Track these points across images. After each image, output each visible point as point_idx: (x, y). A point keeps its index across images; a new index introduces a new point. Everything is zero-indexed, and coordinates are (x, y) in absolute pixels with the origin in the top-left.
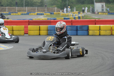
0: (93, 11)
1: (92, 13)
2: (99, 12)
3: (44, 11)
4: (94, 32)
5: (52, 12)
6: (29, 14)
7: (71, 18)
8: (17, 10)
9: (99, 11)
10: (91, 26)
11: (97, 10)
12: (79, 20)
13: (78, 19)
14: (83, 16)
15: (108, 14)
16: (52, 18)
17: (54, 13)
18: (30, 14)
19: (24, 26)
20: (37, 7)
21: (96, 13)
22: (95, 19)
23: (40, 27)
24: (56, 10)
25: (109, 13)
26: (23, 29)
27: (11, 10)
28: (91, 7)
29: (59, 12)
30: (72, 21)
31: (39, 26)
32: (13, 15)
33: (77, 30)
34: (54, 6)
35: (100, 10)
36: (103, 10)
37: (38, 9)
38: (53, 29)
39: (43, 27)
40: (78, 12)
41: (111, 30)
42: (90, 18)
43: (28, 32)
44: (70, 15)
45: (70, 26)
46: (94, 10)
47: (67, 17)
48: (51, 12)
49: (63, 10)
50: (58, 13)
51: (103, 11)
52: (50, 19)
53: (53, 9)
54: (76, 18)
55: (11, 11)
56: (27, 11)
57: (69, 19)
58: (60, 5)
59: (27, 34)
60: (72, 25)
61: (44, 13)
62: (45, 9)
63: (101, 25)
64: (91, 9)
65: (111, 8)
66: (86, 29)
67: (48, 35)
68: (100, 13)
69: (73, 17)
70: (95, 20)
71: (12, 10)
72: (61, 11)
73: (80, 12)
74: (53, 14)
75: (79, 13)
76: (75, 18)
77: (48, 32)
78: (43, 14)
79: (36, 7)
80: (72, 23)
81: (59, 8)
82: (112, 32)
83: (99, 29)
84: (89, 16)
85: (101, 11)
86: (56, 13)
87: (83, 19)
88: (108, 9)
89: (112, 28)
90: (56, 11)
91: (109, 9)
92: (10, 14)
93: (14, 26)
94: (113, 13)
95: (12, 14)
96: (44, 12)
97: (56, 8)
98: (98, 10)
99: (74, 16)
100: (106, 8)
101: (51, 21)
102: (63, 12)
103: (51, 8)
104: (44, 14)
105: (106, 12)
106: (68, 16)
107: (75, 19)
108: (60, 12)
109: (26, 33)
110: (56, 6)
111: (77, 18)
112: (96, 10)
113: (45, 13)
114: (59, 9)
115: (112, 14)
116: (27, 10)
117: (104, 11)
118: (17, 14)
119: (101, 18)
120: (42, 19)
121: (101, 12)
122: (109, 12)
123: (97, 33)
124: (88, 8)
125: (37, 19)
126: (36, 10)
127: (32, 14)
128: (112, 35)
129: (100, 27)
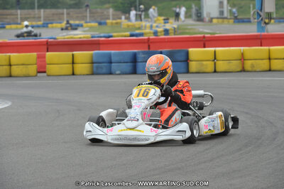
0: (198, 16)
1: (198, 20)
2: (212, 19)
3: (84, 18)
4: (202, 65)
5: (103, 21)
6: (47, 27)
7: (146, 34)
8: (19, 16)
9: (212, 16)
10: (194, 52)
11: (209, 14)
12: (165, 38)
13: (165, 35)
14: (175, 28)
15: (234, 22)
16: (102, 35)
17: (108, 21)
18: (50, 25)
19: (35, 54)
20: (67, 8)
21: (207, 19)
22: (202, 35)
23: (73, 55)
24: (113, 15)
25: (238, 20)
26: (35, 61)
27: (6, 18)
28: (193, 6)
29: (119, 21)
30: (149, 39)
31: (71, 53)
32: (11, 29)
34: (107, 6)
35: (215, 13)
36: (222, 13)
37: (68, 14)
38: (105, 60)
39: (82, 55)
40: (164, 20)
41: (242, 58)
42: (191, 31)
43: (45, 67)
44: (145, 27)
45: (144, 53)
46: (200, 13)
47: (137, 32)
48: (99, 20)
49: (127, 15)
50: (117, 23)
51: (221, 16)
52: (98, 37)
53: (105, 13)
54: (159, 34)
55: (6, 20)
56: (42, 19)
57: (142, 35)
58: (122, 3)
59: (45, 72)
60: (149, 49)
61: (82, 22)
62: (85, 14)
63: (217, 49)
64: (194, 10)
65: (241, 7)
66: (183, 58)
67: (93, 74)
68: (215, 21)
69: (152, 31)
70: (204, 37)
71: (8, 17)
72: (123, 17)
73: (168, 19)
74: (106, 24)
75: (166, 21)
76: (156, 33)
77: (92, 67)
78: (82, 26)
79: (63, 8)
80: (149, 46)
81: (119, 10)
82: (243, 64)
83: (213, 58)
84: (189, 27)
85: (219, 16)
86: (112, 23)
87: (175, 34)
88: (234, 10)
89: (242, 54)
90: (111, 17)
91: (238, 10)
92: (4, 27)
93: (12, 54)
94: (245, 20)
95: (8, 27)
96: (83, 20)
97: (111, 11)
99: (154, 29)
100: (229, 8)
101: (99, 41)
102: (128, 18)
103: (99, 10)
104: (85, 25)
105: (229, 17)
106: (139, 28)
107: (157, 36)
108: (120, 18)
109: (42, 70)
110: (111, 5)
111: (161, 32)
112: (207, 14)
113: (86, 22)
114: (119, 13)
115: (243, 22)
116: (42, 15)
117: (225, 15)
118: (19, 26)
119: (218, 32)
120: (79, 36)
121: (218, 18)
123: (209, 66)
124: (187, 8)
125: (66, 37)
126: (65, 16)
127: (54, 25)
128: (243, 70)
129: (215, 52)
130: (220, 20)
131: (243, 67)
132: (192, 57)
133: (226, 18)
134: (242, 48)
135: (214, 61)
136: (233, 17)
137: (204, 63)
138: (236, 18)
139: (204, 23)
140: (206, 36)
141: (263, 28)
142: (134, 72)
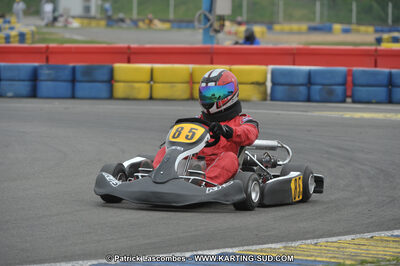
4: (133, 88)
33: (73, 81)
45: (50, 68)
63: (156, 66)
66: (106, 78)
70: (129, 48)
82: (192, 89)
83: (148, 78)
111: (15, 37)
122: (110, 16)
123: (143, 90)
128: (192, 98)
129: (152, 70)
131: (192, 94)
132: (117, 76)
133: (94, 18)
134: (191, 66)
135: (149, 82)
137: (136, 85)
138: (109, 18)
140: (132, 46)
141: (212, 38)
142: (33, 94)
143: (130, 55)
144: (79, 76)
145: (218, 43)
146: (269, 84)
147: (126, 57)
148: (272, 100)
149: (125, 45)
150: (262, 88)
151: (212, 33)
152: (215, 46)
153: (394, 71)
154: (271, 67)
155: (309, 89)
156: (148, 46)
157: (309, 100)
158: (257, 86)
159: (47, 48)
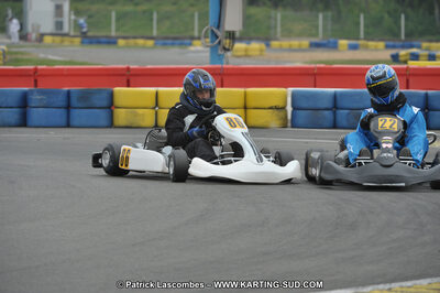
2: (42, 35)
4: (136, 115)
9: (43, 30)
10: (122, 92)
11: (36, 27)
14: (4, 51)
15: (82, 43)
21: (34, 36)
25: (87, 39)
35: (48, 26)
36: (59, 25)
45: (40, 92)
51: (59, 30)
60: (35, 85)
63: (161, 89)
66: (105, 103)
68: (48, 39)
70: (128, 69)
80: (36, 81)
83: (153, 104)
85: (54, 31)
88: (82, 21)
94: (103, 40)
98: (39, 26)
100: (73, 17)
105: (72, 33)
112: (33, 25)
115: (99, 42)
117: (66, 29)
121: (52, 35)
122: (85, 33)
129: (157, 93)
130: (58, 39)
132: (118, 101)
133: (67, 34)
135: (154, 108)
136: (79, 34)
137: (140, 111)
138: (84, 35)
139: (27, 44)
140: (131, 67)
141: (220, 57)
142: (23, 122)
143: (130, 77)
144: (74, 102)
145: (227, 63)
146: (289, 109)
147: (125, 79)
148: (292, 127)
149: (124, 66)
150: (282, 113)
151: (220, 52)
152: (224, 66)
153: (429, 92)
154: (291, 89)
155: (335, 113)
156: (149, 67)
157: (335, 126)
158: (276, 112)
159: (36, 70)
